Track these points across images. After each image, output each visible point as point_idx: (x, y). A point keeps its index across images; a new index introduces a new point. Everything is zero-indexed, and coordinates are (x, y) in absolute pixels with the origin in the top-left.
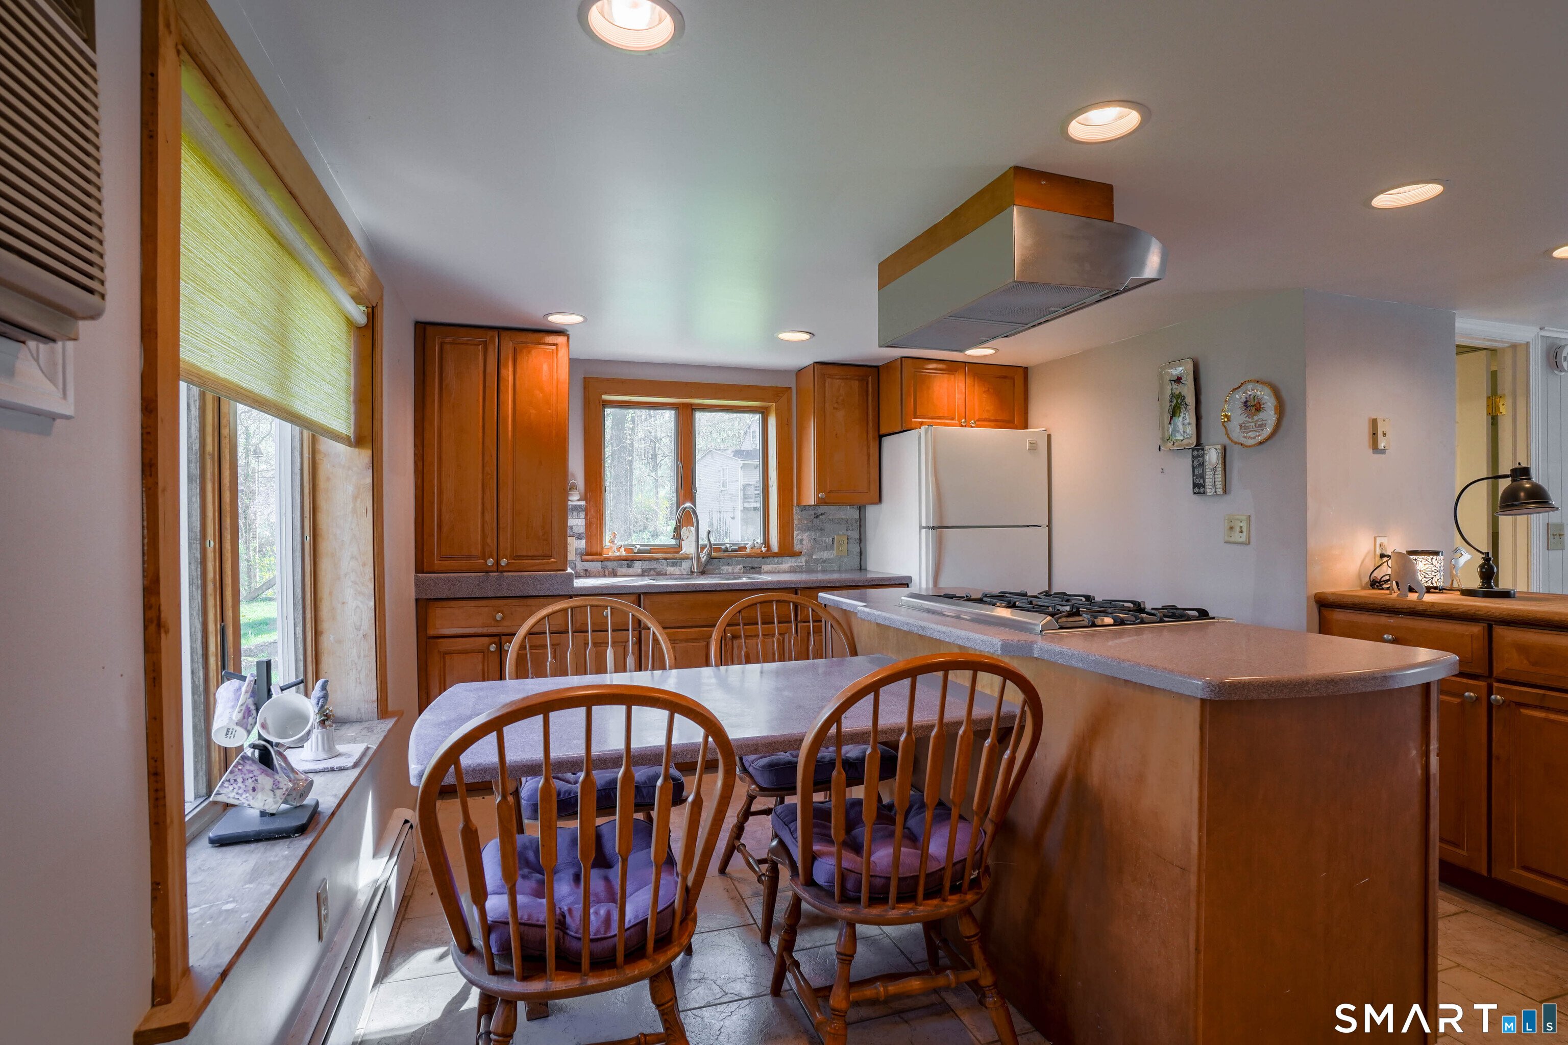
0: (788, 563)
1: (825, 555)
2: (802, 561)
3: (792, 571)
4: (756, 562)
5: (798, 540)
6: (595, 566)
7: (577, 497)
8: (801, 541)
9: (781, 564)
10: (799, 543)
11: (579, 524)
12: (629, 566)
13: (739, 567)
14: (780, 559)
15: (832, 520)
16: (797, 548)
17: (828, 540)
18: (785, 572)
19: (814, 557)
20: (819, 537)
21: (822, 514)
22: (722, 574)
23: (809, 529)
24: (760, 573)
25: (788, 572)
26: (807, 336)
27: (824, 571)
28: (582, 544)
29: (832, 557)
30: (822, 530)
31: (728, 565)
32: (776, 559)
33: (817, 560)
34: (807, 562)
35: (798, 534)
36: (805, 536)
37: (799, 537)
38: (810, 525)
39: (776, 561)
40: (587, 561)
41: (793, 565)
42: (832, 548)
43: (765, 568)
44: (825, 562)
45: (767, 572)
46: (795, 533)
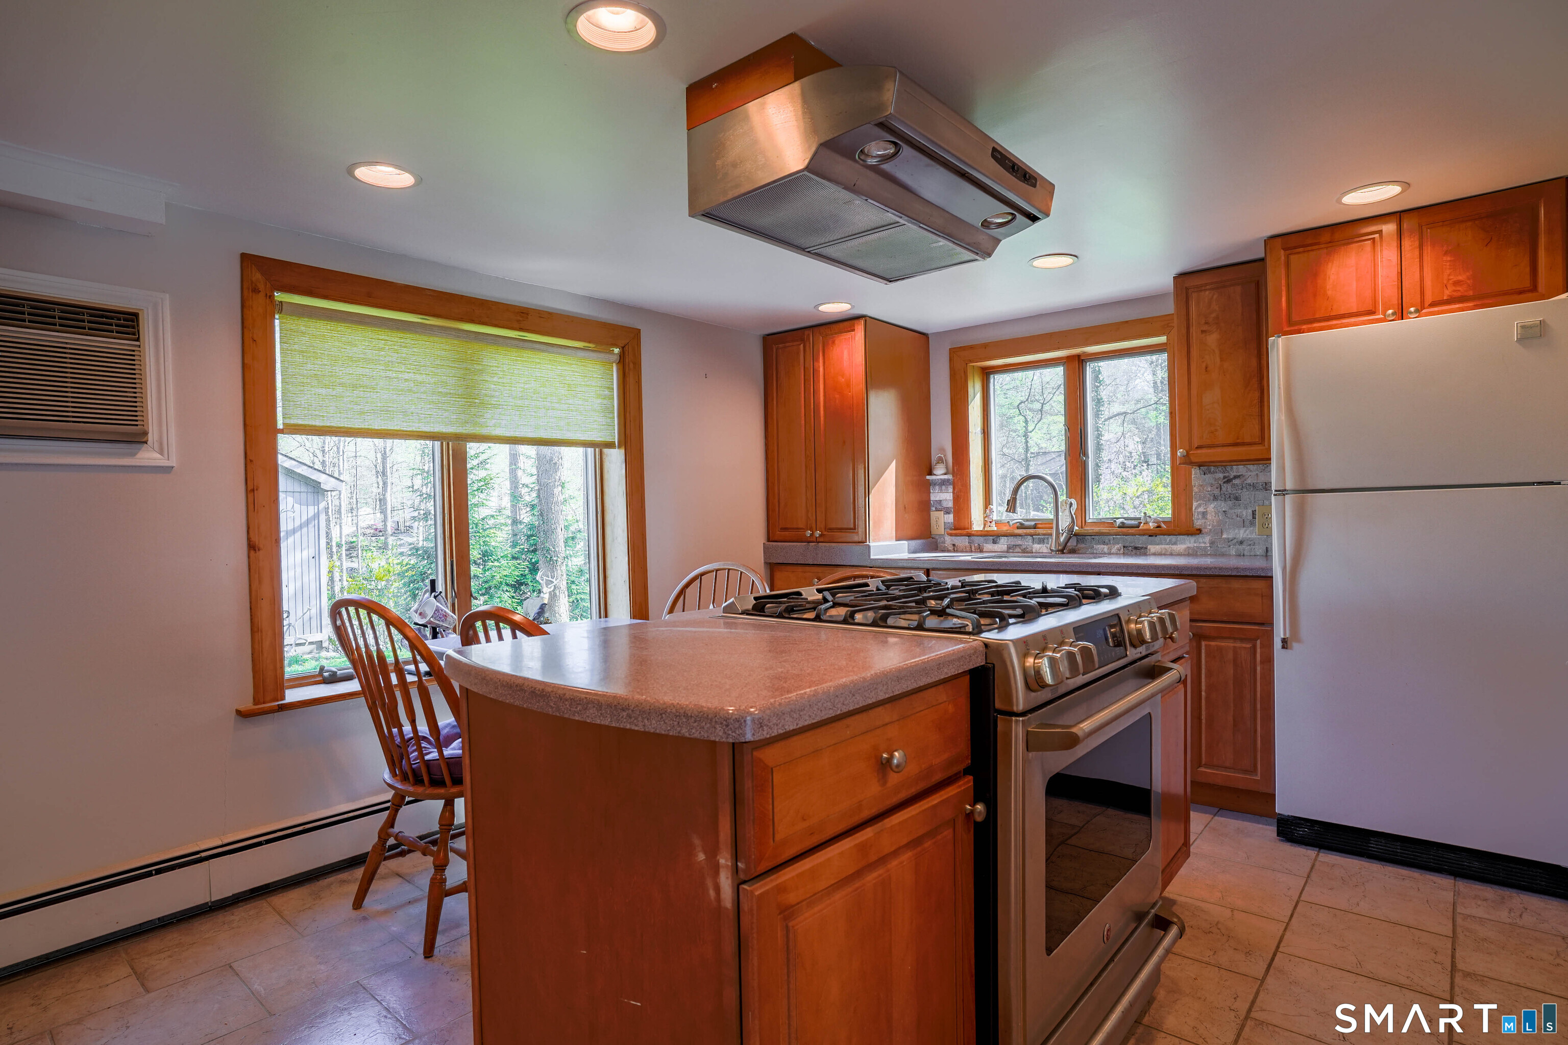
0: (1185, 544)
1: (1242, 534)
2: (1204, 541)
3: (1189, 553)
4: (1140, 541)
5: (1198, 513)
6: (962, 541)
7: (943, 471)
8: (1204, 514)
9: (1175, 544)
10: (1200, 516)
11: (948, 498)
12: (994, 542)
13: (1117, 546)
14: (1173, 538)
15: (1254, 486)
16: (1198, 523)
17: (1247, 513)
18: (1179, 555)
19: (1224, 536)
20: (1231, 508)
21: (1236, 477)
22: (1096, 553)
23: (1215, 498)
24: (1145, 554)
25: (1184, 555)
26: (1068, 260)
27: (1240, 555)
28: (950, 518)
29: (1254, 536)
30: (1237, 499)
31: (1104, 543)
32: (1168, 538)
33: (1229, 540)
34: (1212, 543)
35: (1199, 506)
36: (1211, 507)
37: (1201, 509)
38: (1217, 492)
39: (1168, 540)
40: (956, 535)
41: (1191, 545)
42: (1252, 524)
43: (1152, 548)
44: (1241, 543)
45: (1154, 554)
46: (1195, 504)
